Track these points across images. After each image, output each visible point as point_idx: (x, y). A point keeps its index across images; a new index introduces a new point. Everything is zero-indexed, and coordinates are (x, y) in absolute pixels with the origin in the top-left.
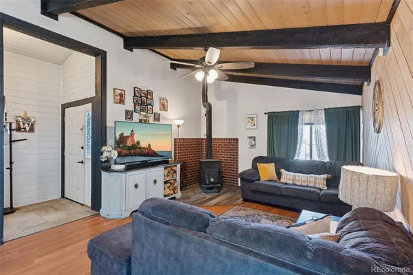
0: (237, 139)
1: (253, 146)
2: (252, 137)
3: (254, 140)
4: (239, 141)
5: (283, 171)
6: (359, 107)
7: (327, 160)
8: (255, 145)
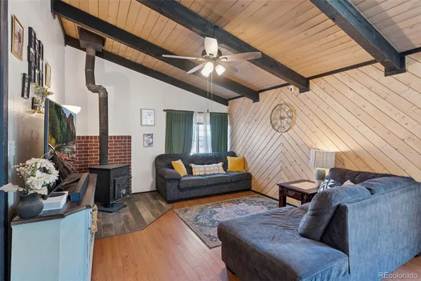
0: (130, 137)
1: (150, 144)
2: (149, 135)
3: (152, 138)
4: (132, 140)
5: (193, 165)
6: (227, 114)
7: (210, 151)
8: (152, 143)
